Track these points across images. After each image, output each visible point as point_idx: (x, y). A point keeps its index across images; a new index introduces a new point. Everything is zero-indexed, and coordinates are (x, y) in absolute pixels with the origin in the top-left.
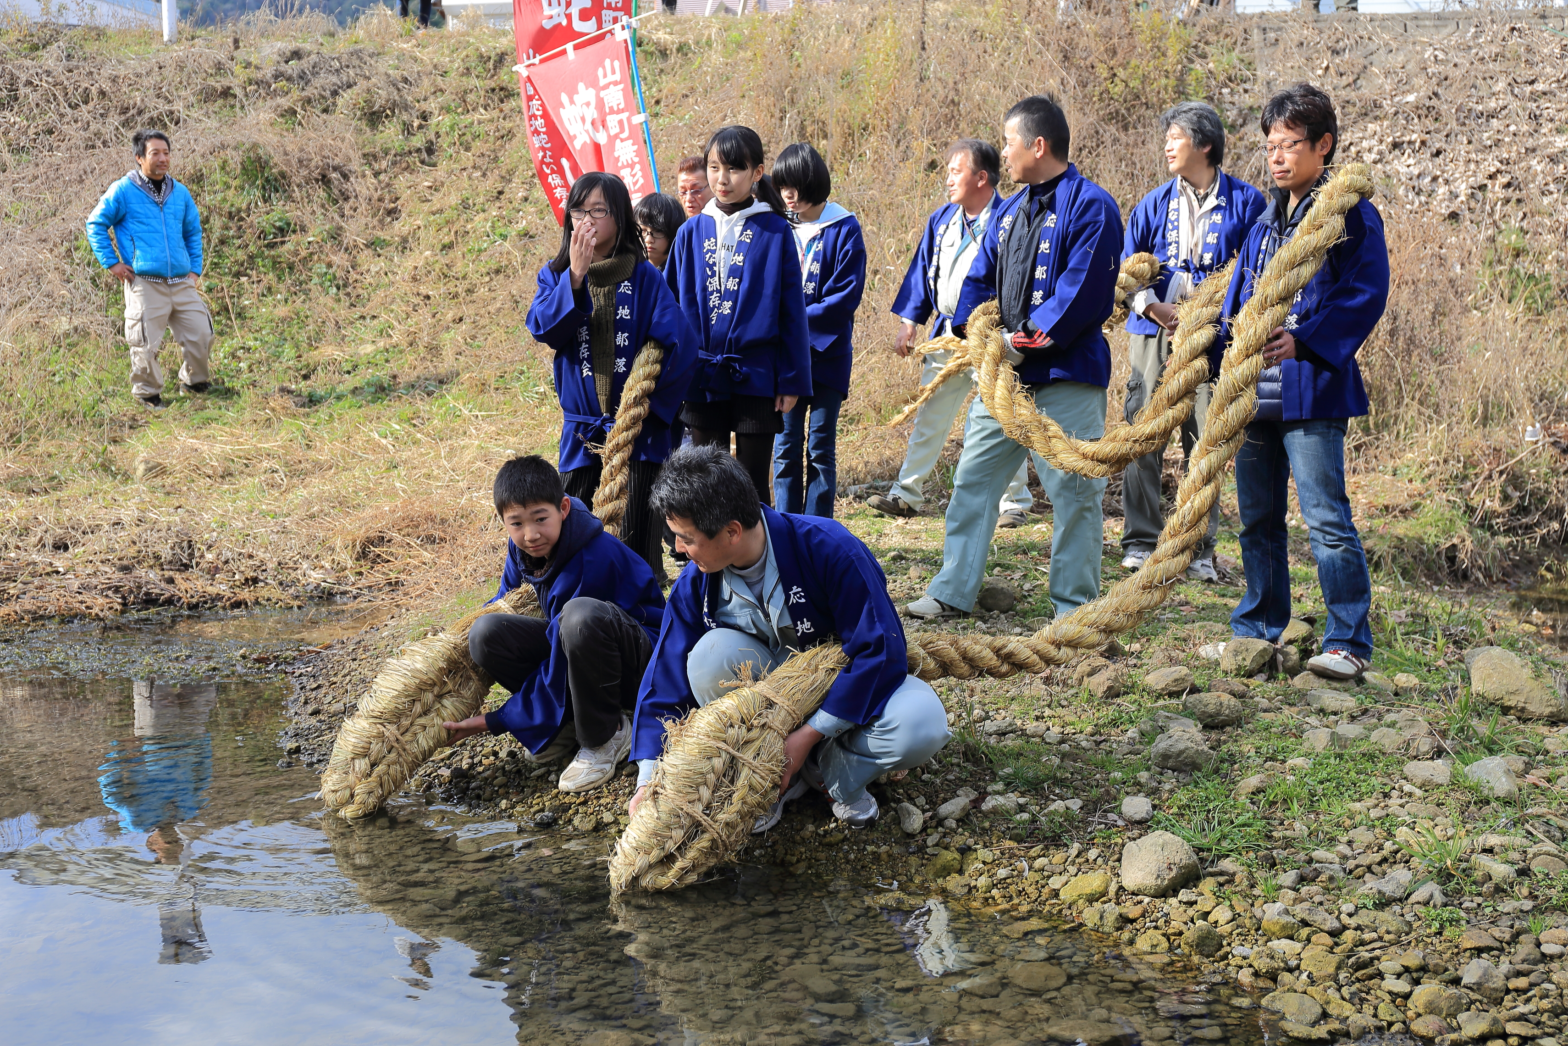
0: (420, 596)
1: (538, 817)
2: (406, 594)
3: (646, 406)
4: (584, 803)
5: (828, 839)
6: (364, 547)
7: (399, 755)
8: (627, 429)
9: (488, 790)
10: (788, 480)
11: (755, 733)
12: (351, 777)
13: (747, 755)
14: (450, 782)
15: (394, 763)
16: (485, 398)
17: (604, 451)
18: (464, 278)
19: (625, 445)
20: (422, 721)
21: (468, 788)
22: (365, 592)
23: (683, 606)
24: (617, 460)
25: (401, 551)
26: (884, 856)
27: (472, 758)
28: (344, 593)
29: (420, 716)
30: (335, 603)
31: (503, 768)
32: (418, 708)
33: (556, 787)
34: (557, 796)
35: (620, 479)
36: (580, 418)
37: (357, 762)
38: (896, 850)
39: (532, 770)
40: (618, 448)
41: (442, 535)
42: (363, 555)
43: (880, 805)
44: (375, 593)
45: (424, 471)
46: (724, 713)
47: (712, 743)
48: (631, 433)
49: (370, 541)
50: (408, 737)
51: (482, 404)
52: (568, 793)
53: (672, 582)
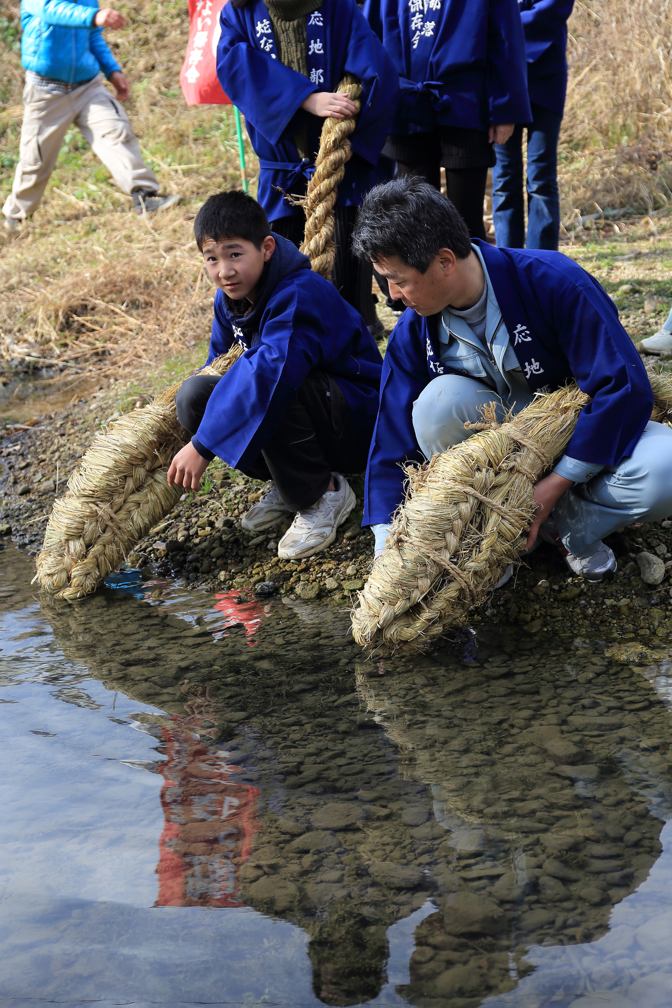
0: (128, 365)
1: (258, 587)
2: (114, 364)
3: (347, 148)
4: (306, 570)
5: (564, 594)
6: (67, 317)
7: (115, 534)
8: (329, 175)
9: (206, 562)
10: (508, 212)
11: (502, 477)
12: (67, 560)
13: (496, 500)
14: (166, 556)
15: (110, 542)
16: (183, 150)
17: (306, 202)
18: (154, 21)
19: (328, 193)
20: (136, 497)
21: (185, 561)
22: (72, 363)
23: (402, 355)
24: (320, 210)
25: (106, 319)
26: (625, 610)
27: (187, 529)
28: (50, 366)
29: (133, 492)
30: (41, 377)
31: (220, 538)
32: (130, 484)
33: (276, 555)
34: (277, 564)
35: (324, 231)
36: (278, 166)
37: (71, 543)
38: (637, 602)
39: (250, 538)
40: (320, 198)
41: (147, 299)
42: (67, 326)
43: (617, 557)
44: (83, 365)
45: (124, 233)
46: (470, 456)
47: (459, 487)
48: (332, 180)
49: (73, 311)
50: (122, 515)
51: (182, 157)
52: (288, 561)
53: (388, 333)
